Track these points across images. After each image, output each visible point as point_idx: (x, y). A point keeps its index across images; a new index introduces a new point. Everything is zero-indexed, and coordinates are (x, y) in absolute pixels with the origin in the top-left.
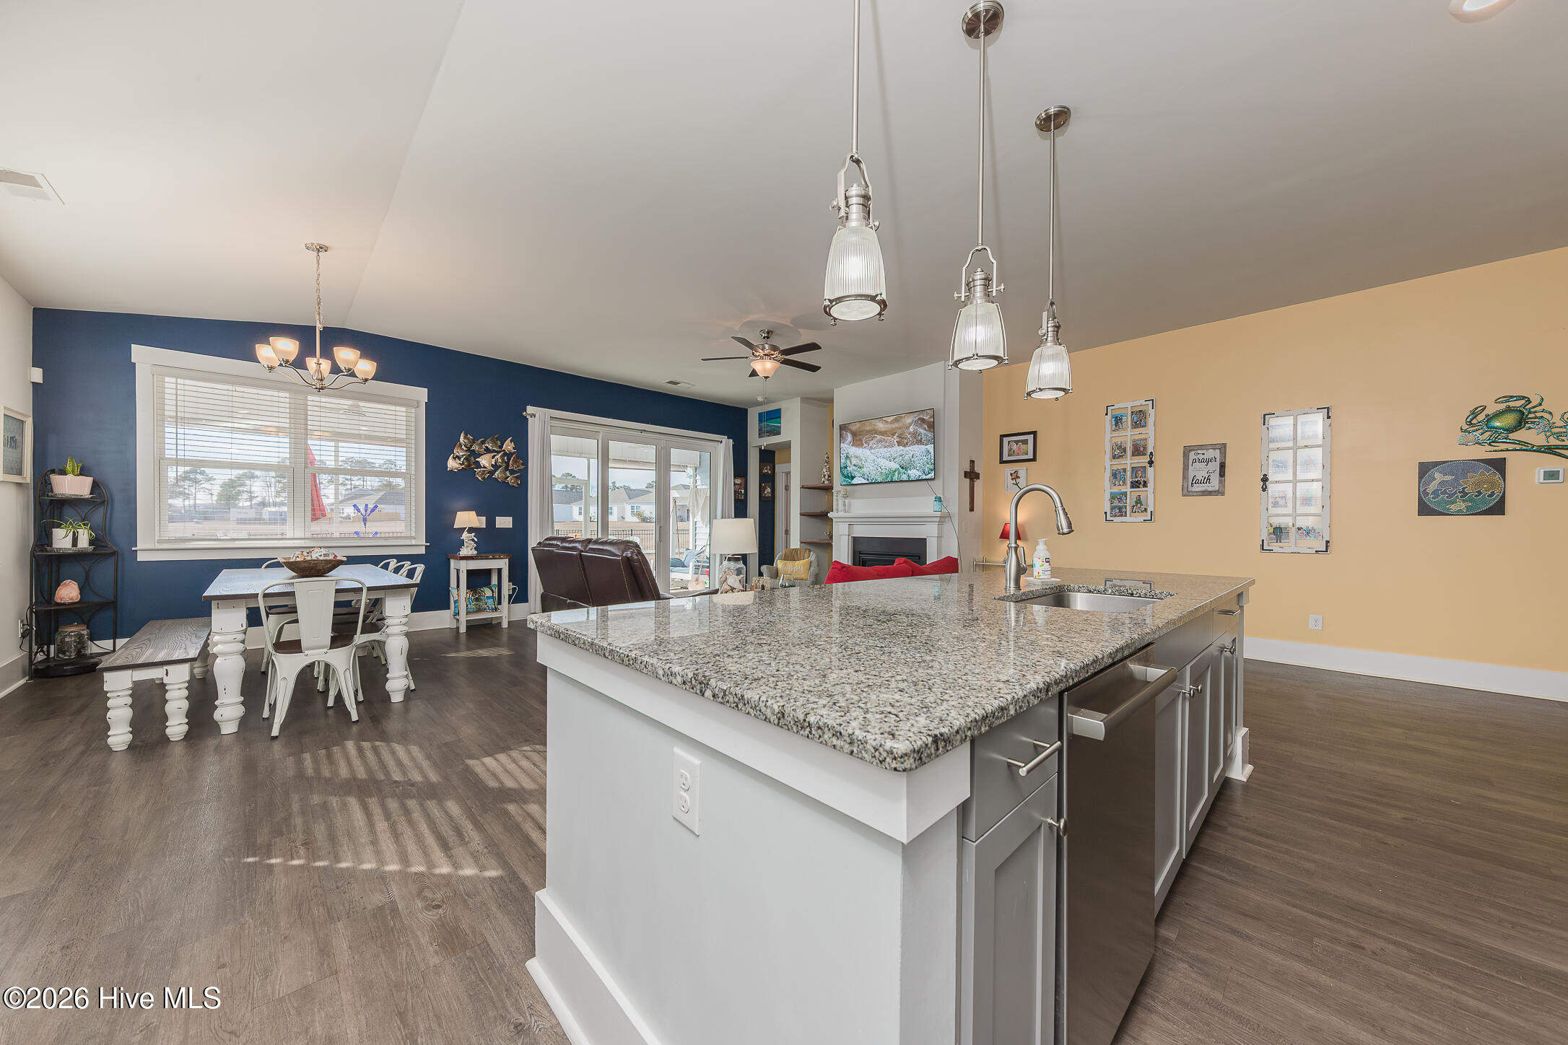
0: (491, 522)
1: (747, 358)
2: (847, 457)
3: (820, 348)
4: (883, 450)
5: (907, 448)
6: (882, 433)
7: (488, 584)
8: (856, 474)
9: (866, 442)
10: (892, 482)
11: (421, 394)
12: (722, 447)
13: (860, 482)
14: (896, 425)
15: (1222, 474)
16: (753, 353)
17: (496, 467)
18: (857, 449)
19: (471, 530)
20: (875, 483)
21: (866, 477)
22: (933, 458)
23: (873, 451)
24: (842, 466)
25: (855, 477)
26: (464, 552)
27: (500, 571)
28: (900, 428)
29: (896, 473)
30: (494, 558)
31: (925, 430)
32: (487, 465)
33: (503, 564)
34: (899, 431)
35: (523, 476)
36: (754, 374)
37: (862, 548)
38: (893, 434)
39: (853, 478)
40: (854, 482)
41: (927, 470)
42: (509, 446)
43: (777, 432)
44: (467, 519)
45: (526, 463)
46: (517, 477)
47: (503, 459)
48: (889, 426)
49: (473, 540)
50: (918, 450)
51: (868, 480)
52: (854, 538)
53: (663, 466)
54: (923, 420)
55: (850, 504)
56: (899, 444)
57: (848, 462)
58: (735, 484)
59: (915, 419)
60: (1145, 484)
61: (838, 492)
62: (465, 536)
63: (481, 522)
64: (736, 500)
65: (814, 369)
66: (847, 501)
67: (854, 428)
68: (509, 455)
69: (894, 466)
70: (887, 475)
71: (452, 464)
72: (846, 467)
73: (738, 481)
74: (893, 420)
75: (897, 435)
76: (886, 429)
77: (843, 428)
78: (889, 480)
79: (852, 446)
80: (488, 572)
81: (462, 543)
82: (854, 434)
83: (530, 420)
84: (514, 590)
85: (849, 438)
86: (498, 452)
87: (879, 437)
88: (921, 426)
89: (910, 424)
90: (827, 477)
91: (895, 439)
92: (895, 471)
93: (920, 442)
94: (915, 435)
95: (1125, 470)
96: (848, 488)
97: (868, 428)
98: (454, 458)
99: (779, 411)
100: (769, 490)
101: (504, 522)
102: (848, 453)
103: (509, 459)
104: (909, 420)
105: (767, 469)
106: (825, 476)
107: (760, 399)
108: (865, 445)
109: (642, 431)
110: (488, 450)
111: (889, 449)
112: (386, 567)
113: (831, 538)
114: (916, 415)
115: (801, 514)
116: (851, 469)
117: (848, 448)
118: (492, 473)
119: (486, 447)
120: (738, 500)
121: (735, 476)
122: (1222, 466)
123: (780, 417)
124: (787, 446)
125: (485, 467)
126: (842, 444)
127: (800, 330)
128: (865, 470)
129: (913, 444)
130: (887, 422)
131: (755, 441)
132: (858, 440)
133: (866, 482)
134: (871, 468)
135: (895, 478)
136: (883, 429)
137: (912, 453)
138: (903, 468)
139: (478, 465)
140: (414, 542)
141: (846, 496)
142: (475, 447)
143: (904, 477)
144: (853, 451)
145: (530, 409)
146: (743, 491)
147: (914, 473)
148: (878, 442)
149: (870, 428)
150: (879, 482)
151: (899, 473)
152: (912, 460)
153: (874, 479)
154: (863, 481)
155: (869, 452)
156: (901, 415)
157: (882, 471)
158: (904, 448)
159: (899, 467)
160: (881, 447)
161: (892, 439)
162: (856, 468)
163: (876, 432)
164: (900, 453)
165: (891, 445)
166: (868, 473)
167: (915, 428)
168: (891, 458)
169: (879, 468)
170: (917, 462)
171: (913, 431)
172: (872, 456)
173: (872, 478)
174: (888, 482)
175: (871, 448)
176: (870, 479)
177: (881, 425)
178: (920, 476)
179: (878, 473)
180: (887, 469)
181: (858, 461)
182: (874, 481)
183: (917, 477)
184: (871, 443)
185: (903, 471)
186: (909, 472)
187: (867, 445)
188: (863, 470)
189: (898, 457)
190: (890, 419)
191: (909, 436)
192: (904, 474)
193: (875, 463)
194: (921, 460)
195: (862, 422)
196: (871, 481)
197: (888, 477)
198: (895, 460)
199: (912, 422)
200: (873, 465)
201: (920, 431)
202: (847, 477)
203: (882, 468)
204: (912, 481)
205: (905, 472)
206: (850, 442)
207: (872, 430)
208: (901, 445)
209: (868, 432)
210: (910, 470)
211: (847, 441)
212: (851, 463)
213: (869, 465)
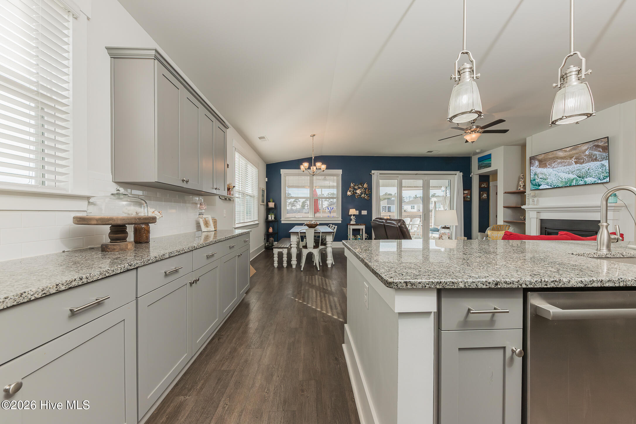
0: (360, 212)
1: (462, 135)
2: (535, 174)
3: (505, 121)
4: (563, 168)
5: (584, 165)
6: (562, 158)
7: (359, 234)
8: (542, 183)
9: (549, 165)
10: (570, 186)
11: (340, 172)
12: (457, 177)
13: (545, 188)
14: (574, 152)
16: (465, 132)
17: (362, 193)
18: (542, 169)
19: (354, 215)
20: (556, 188)
21: (549, 184)
22: (607, 169)
23: (554, 169)
24: (532, 179)
25: (541, 185)
26: (352, 223)
27: (362, 229)
28: (577, 153)
29: (574, 181)
30: (360, 225)
31: (600, 152)
32: (359, 193)
33: (363, 227)
34: (577, 155)
35: (370, 195)
36: (467, 141)
37: (547, 225)
38: (571, 158)
39: (539, 185)
40: (541, 187)
41: (602, 177)
42: (365, 186)
43: (489, 166)
44: (353, 212)
45: (371, 191)
46: (368, 196)
47: (364, 190)
48: (568, 153)
49: (354, 219)
50: (593, 165)
51: (551, 186)
52: (541, 220)
53: (426, 188)
54: (598, 146)
55: (538, 201)
56: (576, 163)
57: (536, 177)
58: (464, 194)
59: (590, 146)
61: (529, 194)
62: (352, 217)
63: (357, 213)
64: (465, 201)
65: (505, 131)
66: (536, 199)
67: (540, 158)
68: (365, 189)
69: (572, 176)
70: (566, 183)
71: (349, 193)
72: (535, 180)
73: (466, 192)
74: (571, 149)
75: (574, 157)
76: (565, 155)
77: (532, 158)
78: (568, 185)
79: (540, 167)
80: (359, 230)
81: (351, 220)
82: (540, 161)
83: (373, 175)
84: (367, 236)
85: (537, 163)
86: (362, 188)
87: (559, 161)
88: (596, 150)
89: (586, 150)
90: (522, 186)
91: (573, 160)
92: (573, 180)
93: (596, 160)
94: (590, 156)
96: (537, 192)
98: (349, 191)
99: (490, 155)
100: (485, 195)
101: (364, 213)
102: (536, 172)
103: (366, 190)
104: (585, 147)
105: (484, 185)
106: (520, 186)
107: (478, 151)
108: (549, 166)
109: (416, 174)
110: (359, 188)
111: (568, 167)
112: (329, 227)
113: (525, 220)
114: (591, 143)
115: (504, 207)
116: (538, 180)
117: (536, 169)
118: (360, 195)
119: (359, 187)
120: (466, 201)
121: (464, 190)
123: (491, 158)
124: (495, 173)
125: (358, 194)
126: (531, 168)
127: (493, 114)
128: (548, 180)
129: (589, 161)
130: (566, 151)
131: (476, 172)
132: (543, 163)
133: (550, 187)
134: (554, 179)
135: (574, 183)
136: (563, 156)
137: (588, 168)
138: (580, 177)
139: (356, 193)
140: (338, 219)
141: (534, 196)
142: (356, 187)
143: (582, 183)
144: (540, 170)
145: (373, 172)
146: (469, 197)
147: (589, 180)
148: (559, 163)
149: (553, 156)
150: (560, 187)
151: (577, 180)
152: (588, 171)
153: (555, 185)
154: (548, 187)
155: (552, 170)
156: (578, 145)
157: (563, 180)
158: (580, 165)
159: (577, 177)
160: (561, 166)
161: (571, 161)
162: (542, 180)
163: (557, 158)
164: (577, 168)
165: (570, 164)
166: (551, 182)
167: (591, 151)
168: (570, 172)
169: (560, 179)
170: (593, 173)
171: (589, 154)
172: (554, 172)
173: (554, 185)
174: (568, 186)
175: (553, 167)
176: (552, 186)
177: (561, 154)
178: (595, 181)
179: (559, 181)
180: (567, 178)
181: (543, 176)
182: (555, 187)
183: (592, 182)
184: (553, 165)
185: (580, 179)
186: (585, 179)
187: (550, 166)
188: (547, 180)
189: (576, 171)
190: (568, 149)
191: (585, 157)
192: (581, 180)
193: (557, 176)
194: (597, 171)
195: (547, 154)
196: (553, 187)
197: (567, 183)
198: (574, 173)
199: (588, 148)
200: (555, 177)
201: (596, 153)
202: (536, 185)
203: (562, 178)
204: (588, 184)
205: (582, 179)
206: (538, 166)
207: (554, 157)
208: (578, 164)
209: (551, 158)
210: (587, 178)
211: (535, 166)
212: (538, 178)
213: (552, 178)
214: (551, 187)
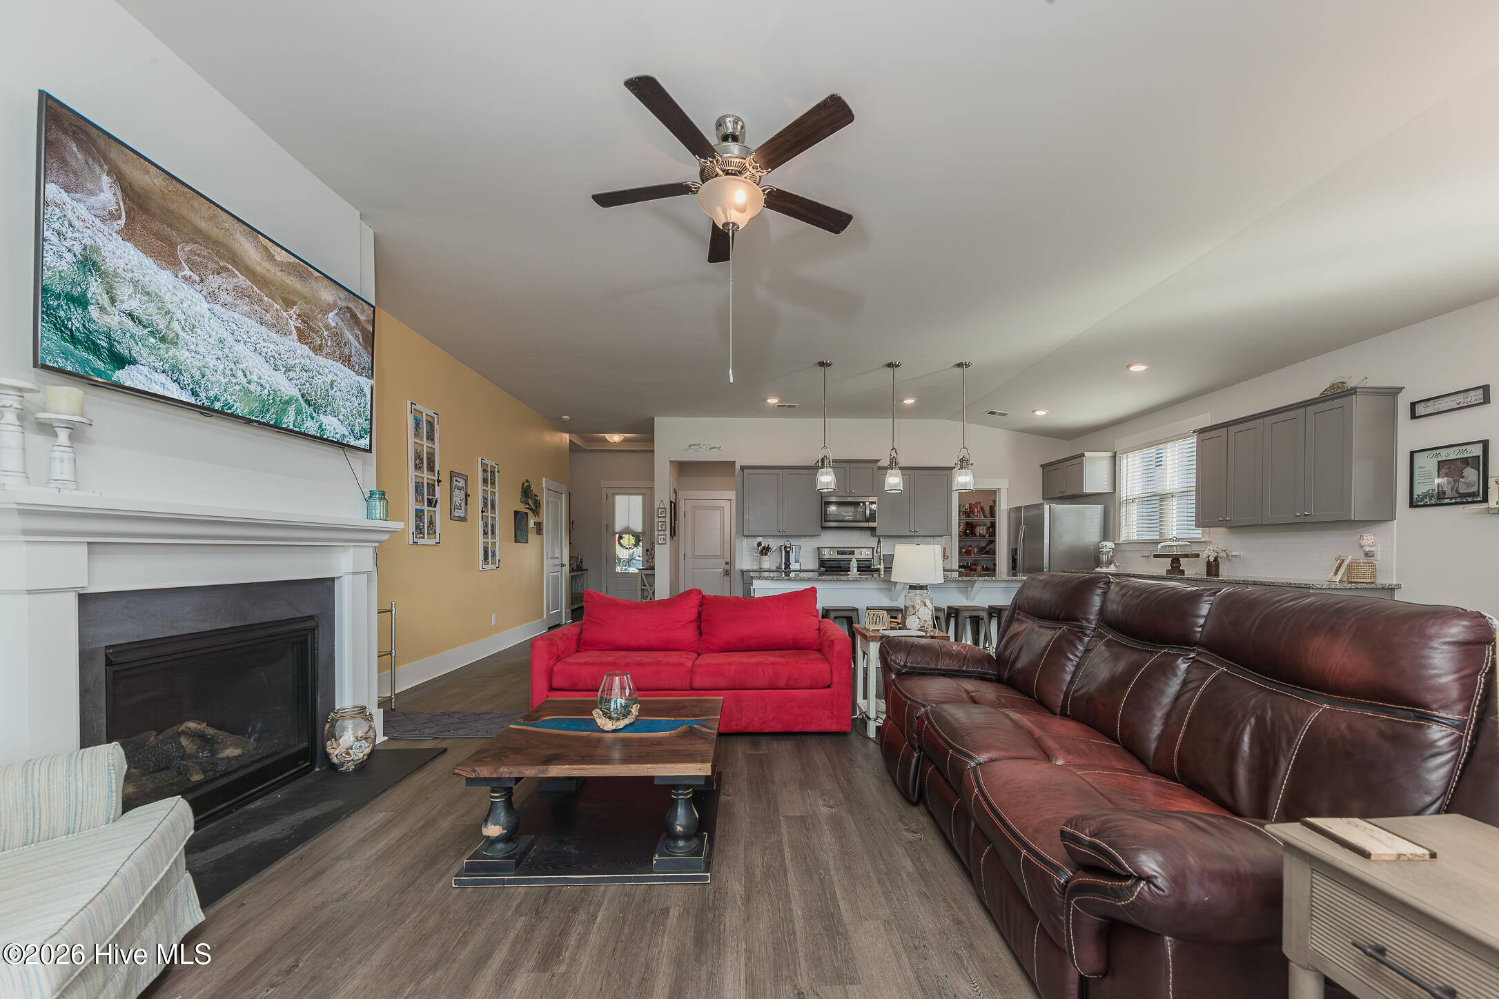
4: (251, 325)
5: (321, 360)
6: (254, 275)
8: (138, 351)
9: (193, 266)
10: (277, 428)
13: (160, 391)
14: (297, 284)
15: (466, 504)
18: (148, 262)
20: (221, 412)
21: (186, 380)
22: (368, 406)
23: (218, 308)
25: (132, 362)
28: (306, 298)
29: (292, 410)
31: (359, 342)
34: (306, 307)
38: (288, 304)
39: (121, 361)
40: (125, 376)
41: (357, 429)
48: (275, 271)
51: (194, 394)
54: (354, 316)
56: (302, 337)
59: (342, 304)
60: (435, 507)
67: (134, 173)
69: (289, 389)
70: (265, 406)
74: (289, 264)
75: (299, 309)
76: (267, 275)
79: (129, 236)
82: (135, 201)
85: (108, 195)
87: (242, 280)
88: (351, 329)
89: (331, 307)
93: (347, 360)
94: (337, 336)
95: (423, 483)
97: (203, 225)
102: (96, 250)
104: (324, 293)
108: (188, 273)
114: (342, 294)
122: (467, 495)
129: (334, 356)
130: (271, 257)
132: (153, 229)
133: (186, 397)
135: (289, 421)
136: (257, 268)
137: (331, 377)
138: (308, 402)
143: (311, 427)
148: (241, 293)
149: (214, 232)
150: (237, 417)
151: (299, 412)
152: (331, 392)
153: (217, 399)
154: (174, 392)
155: (206, 306)
156: (311, 270)
157: (252, 387)
158: (312, 354)
159: (300, 397)
160: (247, 315)
161: (285, 314)
162: (138, 331)
163: (235, 260)
164: (303, 361)
165: (278, 326)
166: (198, 375)
167: (341, 323)
168: (280, 363)
169: (240, 374)
170: (341, 403)
171: (334, 327)
172: (215, 324)
173: (212, 394)
174: (268, 425)
175: (212, 296)
176: (203, 395)
177: (249, 251)
178: (344, 436)
179: (238, 388)
180: (268, 388)
181: (152, 309)
182: (217, 406)
183: (338, 436)
184: (215, 281)
185: (310, 410)
186: (322, 417)
187: (197, 279)
188: (172, 351)
189: (297, 369)
190: (281, 256)
191: (326, 333)
192: (312, 418)
193: (226, 350)
194: (348, 404)
195: (180, 187)
196: (207, 403)
197: (268, 410)
198: (292, 375)
199: (334, 306)
200: (220, 353)
201: (352, 339)
202: (95, 349)
203: (248, 373)
204: (327, 440)
205: (314, 415)
206: (113, 216)
207: (216, 242)
208: (307, 344)
209: (206, 239)
210: (325, 414)
211: (92, 200)
212: (113, 300)
213: (201, 349)
214: (192, 400)
